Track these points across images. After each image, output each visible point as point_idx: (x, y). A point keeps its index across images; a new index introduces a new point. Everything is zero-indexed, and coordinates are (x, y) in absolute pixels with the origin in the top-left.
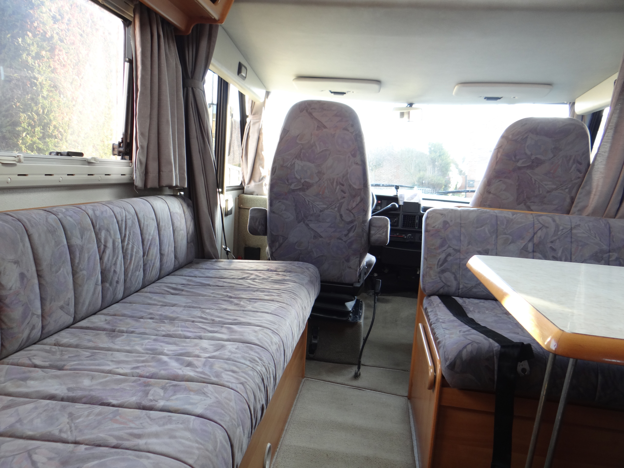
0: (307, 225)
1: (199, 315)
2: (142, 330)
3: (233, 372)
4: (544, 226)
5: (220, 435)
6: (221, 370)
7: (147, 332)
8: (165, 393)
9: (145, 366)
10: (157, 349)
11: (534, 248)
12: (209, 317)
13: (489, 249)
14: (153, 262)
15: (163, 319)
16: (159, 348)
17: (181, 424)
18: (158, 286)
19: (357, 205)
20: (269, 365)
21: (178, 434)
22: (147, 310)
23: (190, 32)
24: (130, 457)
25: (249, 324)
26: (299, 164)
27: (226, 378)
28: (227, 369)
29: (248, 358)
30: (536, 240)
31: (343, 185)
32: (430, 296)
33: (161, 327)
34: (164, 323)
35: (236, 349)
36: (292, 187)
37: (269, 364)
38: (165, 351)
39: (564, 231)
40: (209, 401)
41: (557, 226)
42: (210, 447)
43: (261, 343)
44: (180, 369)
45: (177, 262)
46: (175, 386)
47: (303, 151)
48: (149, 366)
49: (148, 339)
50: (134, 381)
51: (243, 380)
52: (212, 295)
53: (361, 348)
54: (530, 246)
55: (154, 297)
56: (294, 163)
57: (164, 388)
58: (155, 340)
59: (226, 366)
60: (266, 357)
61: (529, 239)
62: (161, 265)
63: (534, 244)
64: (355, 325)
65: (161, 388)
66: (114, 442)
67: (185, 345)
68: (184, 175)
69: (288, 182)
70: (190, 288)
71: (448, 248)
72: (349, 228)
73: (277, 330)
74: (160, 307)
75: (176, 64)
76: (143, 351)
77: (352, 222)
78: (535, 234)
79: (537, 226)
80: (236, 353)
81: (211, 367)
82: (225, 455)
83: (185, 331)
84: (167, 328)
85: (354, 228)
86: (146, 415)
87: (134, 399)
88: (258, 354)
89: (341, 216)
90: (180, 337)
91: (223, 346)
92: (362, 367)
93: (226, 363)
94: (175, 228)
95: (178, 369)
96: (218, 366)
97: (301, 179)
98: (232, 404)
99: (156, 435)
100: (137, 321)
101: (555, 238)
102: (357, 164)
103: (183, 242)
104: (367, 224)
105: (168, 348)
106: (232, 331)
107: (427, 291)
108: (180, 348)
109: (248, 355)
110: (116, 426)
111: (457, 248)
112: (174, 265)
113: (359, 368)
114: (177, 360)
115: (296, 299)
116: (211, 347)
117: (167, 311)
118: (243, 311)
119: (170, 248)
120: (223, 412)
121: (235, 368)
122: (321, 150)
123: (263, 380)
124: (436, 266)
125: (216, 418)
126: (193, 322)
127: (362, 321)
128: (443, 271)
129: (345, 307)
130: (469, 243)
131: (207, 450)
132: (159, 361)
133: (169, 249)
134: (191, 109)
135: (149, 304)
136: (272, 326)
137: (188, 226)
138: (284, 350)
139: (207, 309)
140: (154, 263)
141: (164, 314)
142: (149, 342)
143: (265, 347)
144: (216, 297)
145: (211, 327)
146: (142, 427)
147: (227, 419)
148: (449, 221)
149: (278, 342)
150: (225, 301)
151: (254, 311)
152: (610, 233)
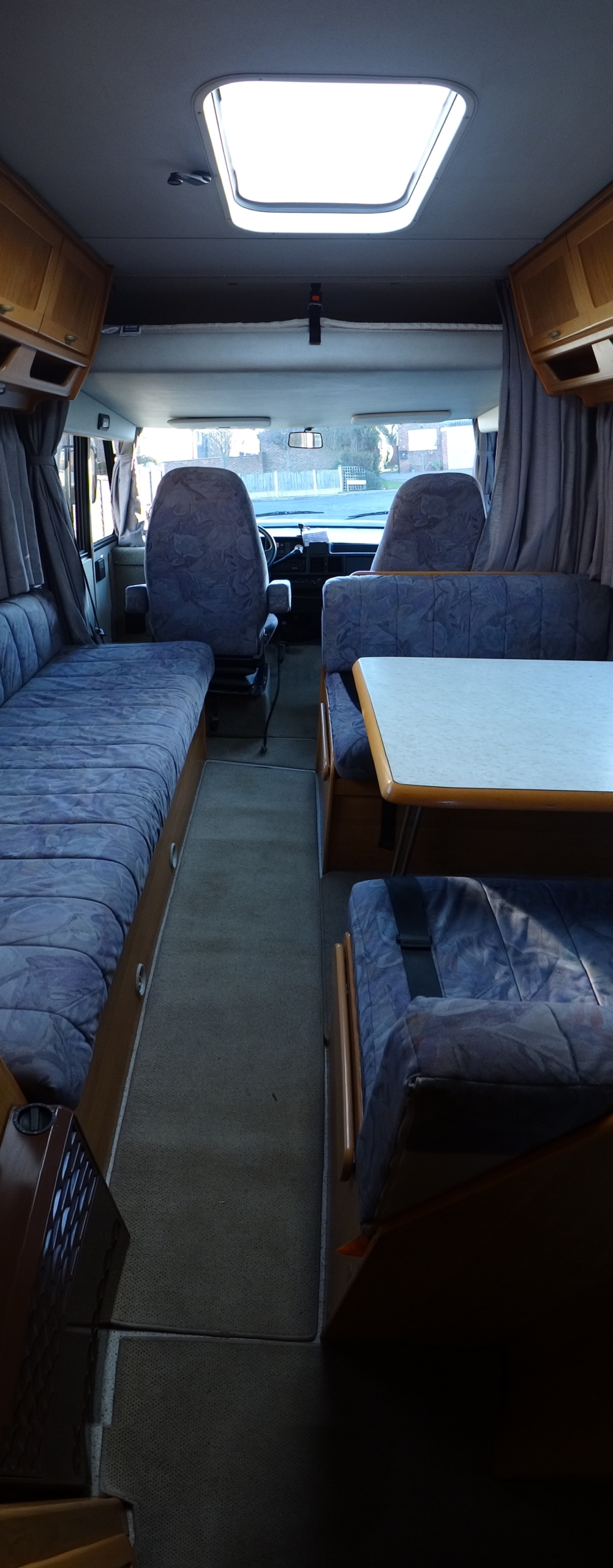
0: (196, 603)
1: (78, 735)
2: (18, 763)
3: (124, 805)
4: (444, 592)
5: (121, 872)
6: (112, 806)
7: (25, 765)
8: (61, 838)
9: (33, 810)
10: (40, 787)
11: (433, 616)
12: (89, 736)
13: (389, 621)
14: (12, 671)
15: (38, 745)
16: (43, 785)
17: (84, 869)
18: (24, 696)
19: (250, 577)
20: (160, 789)
21: (83, 879)
22: (18, 734)
23: (34, 409)
24: (46, 903)
25: (134, 742)
26: (178, 538)
27: (119, 813)
28: (117, 804)
29: (138, 787)
30: (437, 607)
31: (232, 557)
32: (331, 673)
33: (39, 756)
34: (40, 749)
35: (124, 777)
36: (174, 563)
37: (160, 787)
38: (50, 789)
39: (464, 594)
40: (105, 842)
41: (457, 590)
42: (115, 885)
43: (149, 764)
44: (70, 810)
45: (41, 660)
46: (69, 830)
47: (181, 523)
48: (38, 810)
49: (27, 774)
50: (27, 830)
51: (135, 813)
52: (89, 703)
53: (267, 718)
54: (430, 614)
55: (22, 714)
56: (173, 538)
57: (59, 834)
58: (36, 774)
59: (116, 800)
60: (155, 779)
61: (430, 606)
62: (23, 671)
63: (434, 613)
64: (259, 697)
65: (56, 835)
66: (27, 893)
67: (69, 777)
68: (39, 570)
69: (168, 559)
70: (62, 696)
71: (347, 623)
72: (244, 602)
73: (164, 744)
74: (32, 729)
75: (17, 448)
76: (27, 792)
77: (246, 595)
78: (436, 600)
79: (438, 592)
80: (124, 782)
81: (101, 804)
82: (129, 887)
83: (65, 758)
84: (44, 757)
85: (250, 601)
86: (49, 864)
87: (32, 849)
88: (148, 779)
89: (234, 590)
90: (61, 767)
91: (110, 775)
92: (268, 740)
93: (115, 797)
94: (33, 626)
95: (68, 810)
96: (109, 801)
97: (183, 554)
98: (128, 840)
99: (65, 882)
100: (9, 750)
101: (455, 603)
102: (245, 533)
103: (45, 637)
104: (264, 595)
105: (53, 784)
106: (117, 754)
107: (328, 669)
108: (64, 782)
109: (136, 783)
110: (24, 878)
111: (356, 622)
112: (39, 665)
113: (265, 743)
114: (65, 799)
115: (185, 697)
116: (97, 777)
117: (40, 733)
118: (127, 724)
119: (30, 648)
120: (120, 850)
121: (125, 801)
122: (203, 521)
123: (155, 806)
124: (336, 643)
125: (115, 858)
126: (73, 744)
127: (266, 692)
128: (343, 648)
129: (246, 680)
130: (369, 617)
131: (112, 888)
132: (47, 802)
133: (29, 650)
134: (40, 491)
135: (19, 725)
136: (160, 741)
137: (50, 618)
138: (175, 764)
139: (86, 725)
140: (14, 673)
141: (38, 737)
142: (30, 778)
143: (152, 769)
144: (93, 706)
145: (94, 751)
146: (48, 876)
147: (125, 855)
148: (349, 595)
149: (166, 758)
150: (105, 710)
151: (139, 724)
152: (507, 592)
